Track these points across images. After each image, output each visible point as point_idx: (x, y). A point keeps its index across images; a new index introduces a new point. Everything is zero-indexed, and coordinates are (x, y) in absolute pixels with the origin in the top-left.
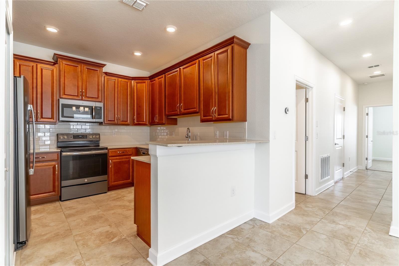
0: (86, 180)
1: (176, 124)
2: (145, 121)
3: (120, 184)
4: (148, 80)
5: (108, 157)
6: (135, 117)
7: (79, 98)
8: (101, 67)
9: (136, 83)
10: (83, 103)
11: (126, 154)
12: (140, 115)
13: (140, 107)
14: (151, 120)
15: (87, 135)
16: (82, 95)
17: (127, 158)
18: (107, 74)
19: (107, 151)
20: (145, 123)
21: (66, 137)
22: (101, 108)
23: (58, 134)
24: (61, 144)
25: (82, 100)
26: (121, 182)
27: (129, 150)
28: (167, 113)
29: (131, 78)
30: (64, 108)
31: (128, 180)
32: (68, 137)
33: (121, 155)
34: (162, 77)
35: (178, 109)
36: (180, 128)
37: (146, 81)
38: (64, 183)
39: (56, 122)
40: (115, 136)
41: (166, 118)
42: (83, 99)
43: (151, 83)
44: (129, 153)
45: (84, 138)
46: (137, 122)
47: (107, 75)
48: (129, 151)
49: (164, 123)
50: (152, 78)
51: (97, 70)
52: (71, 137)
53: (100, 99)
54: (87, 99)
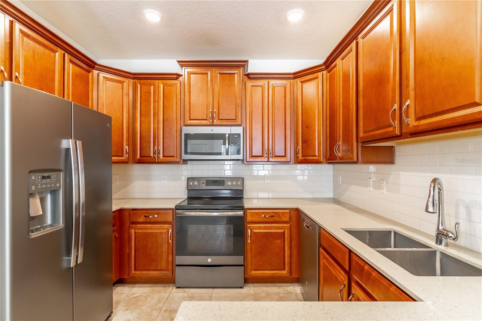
0: (209, 260)
1: (392, 162)
2: (317, 154)
3: (267, 275)
4: (322, 72)
5: (246, 223)
6: (300, 147)
7: (209, 123)
8: (241, 68)
9: (302, 82)
10: (212, 130)
11: (278, 219)
12: (307, 142)
13: (307, 127)
14: (328, 153)
15: (224, 181)
16: (213, 118)
17: (278, 228)
18: (251, 76)
20: (317, 158)
21: (196, 183)
22: (239, 135)
23: (188, 178)
25: (213, 125)
26: (267, 272)
27: (283, 213)
28: (361, 134)
29: (292, 76)
31: (281, 270)
32: (199, 183)
33: (268, 220)
34: (351, 50)
36: (401, 173)
37: (320, 74)
38: (180, 259)
39: (180, 162)
40: (269, 181)
41: (360, 148)
42: (215, 124)
43: (328, 74)
44: (284, 219)
45: (220, 185)
46: (303, 156)
47: (249, 78)
48: (283, 214)
49: (355, 159)
51: (235, 74)
52: (203, 183)
53: (240, 120)
54: (219, 122)
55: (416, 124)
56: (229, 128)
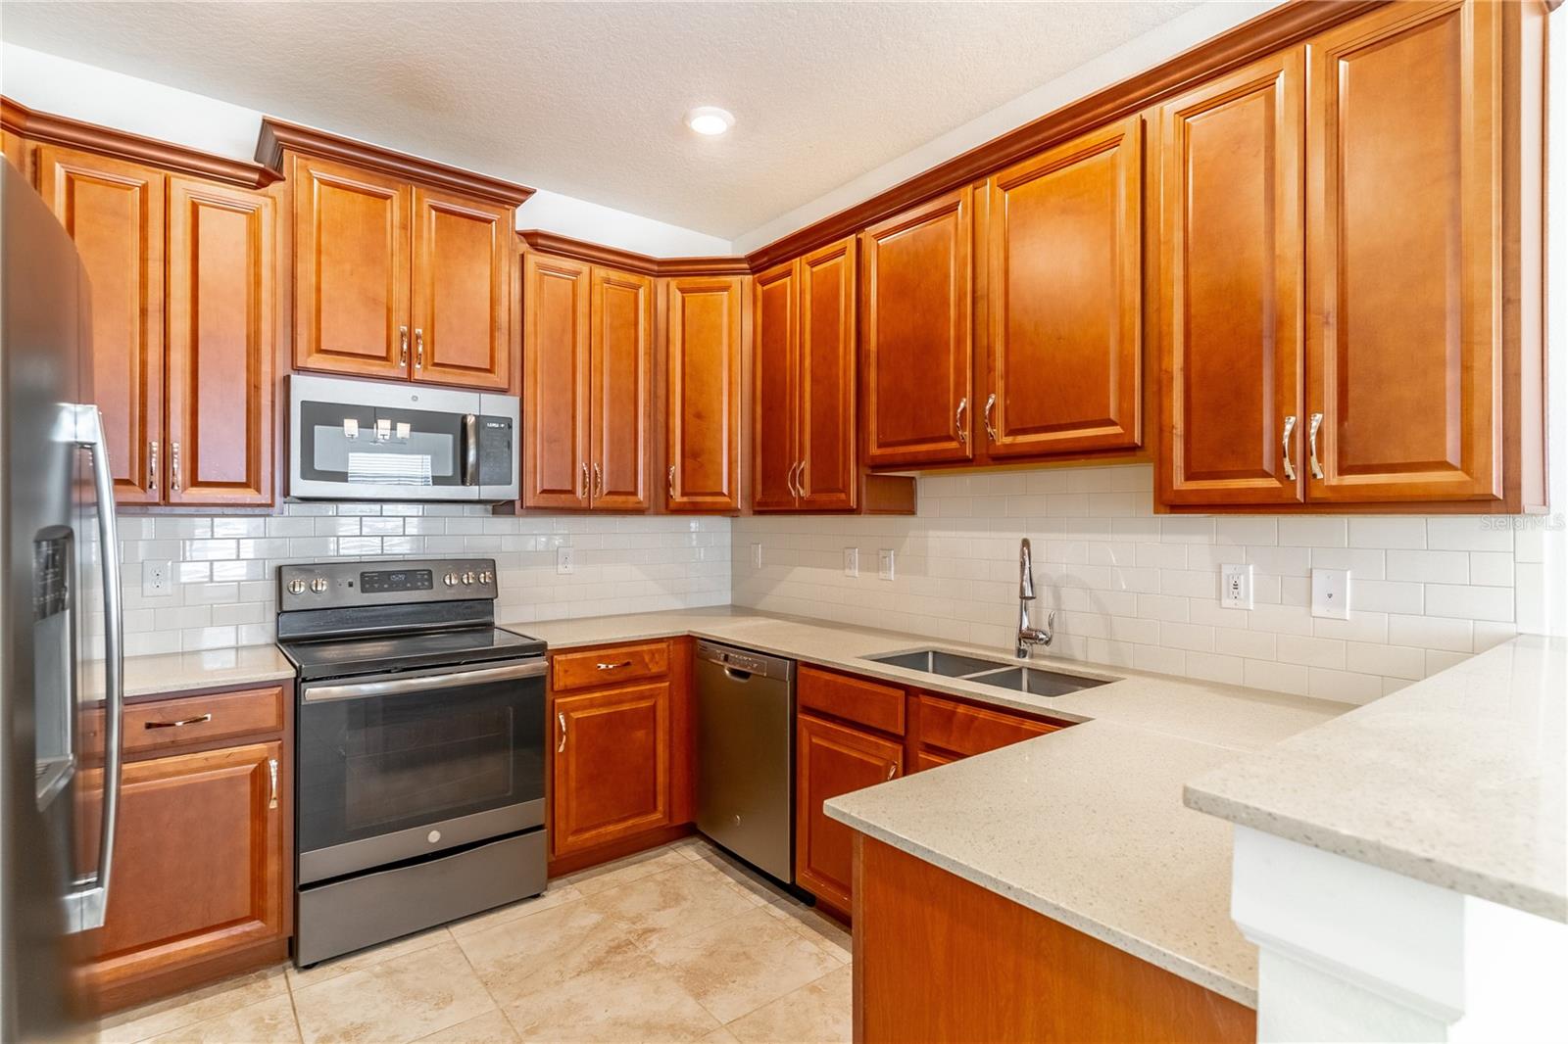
0: (434, 836)
1: (911, 512)
2: (725, 490)
3: (609, 838)
4: (740, 277)
5: (549, 696)
6: (676, 469)
7: (393, 373)
8: (507, 206)
9: (683, 291)
10: (415, 398)
11: (640, 671)
12: (695, 456)
13: (699, 416)
14: (759, 488)
15: (430, 572)
16: (410, 356)
17: (641, 697)
18: (540, 241)
19: (541, 663)
20: (727, 499)
21: (323, 586)
22: (509, 422)
23: (279, 570)
24: (297, 628)
25: (409, 380)
26: (611, 828)
27: (652, 653)
28: (874, 450)
29: (656, 268)
30: (316, 427)
31: (646, 813)
32: (333, 587)
33: (612, 678)
34: (842, 252)
35: (963, 427)
36: (931, 533)
37: (735, 280)
38: (318, 862)
39: (271, 505)
40: (571, 568)
41: (864, 479)
42: (417, 376)
43: (759, 288)
44: (655, 669)
45: (418, 588)
46: (684, 494)
47: (535, 246)
48: (653, 655)
49: (853, 504)
50: (765, 261)
51: (489, 222)
52: (351, 585)
53: (503, 374)
54: (435, 375)
55: (1008, 440)
56: (474, 396)
